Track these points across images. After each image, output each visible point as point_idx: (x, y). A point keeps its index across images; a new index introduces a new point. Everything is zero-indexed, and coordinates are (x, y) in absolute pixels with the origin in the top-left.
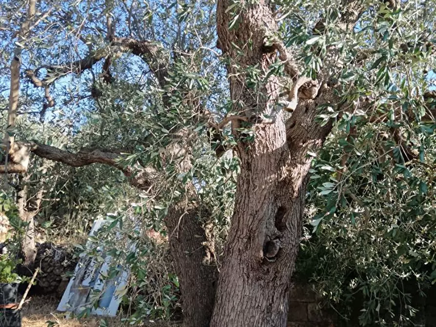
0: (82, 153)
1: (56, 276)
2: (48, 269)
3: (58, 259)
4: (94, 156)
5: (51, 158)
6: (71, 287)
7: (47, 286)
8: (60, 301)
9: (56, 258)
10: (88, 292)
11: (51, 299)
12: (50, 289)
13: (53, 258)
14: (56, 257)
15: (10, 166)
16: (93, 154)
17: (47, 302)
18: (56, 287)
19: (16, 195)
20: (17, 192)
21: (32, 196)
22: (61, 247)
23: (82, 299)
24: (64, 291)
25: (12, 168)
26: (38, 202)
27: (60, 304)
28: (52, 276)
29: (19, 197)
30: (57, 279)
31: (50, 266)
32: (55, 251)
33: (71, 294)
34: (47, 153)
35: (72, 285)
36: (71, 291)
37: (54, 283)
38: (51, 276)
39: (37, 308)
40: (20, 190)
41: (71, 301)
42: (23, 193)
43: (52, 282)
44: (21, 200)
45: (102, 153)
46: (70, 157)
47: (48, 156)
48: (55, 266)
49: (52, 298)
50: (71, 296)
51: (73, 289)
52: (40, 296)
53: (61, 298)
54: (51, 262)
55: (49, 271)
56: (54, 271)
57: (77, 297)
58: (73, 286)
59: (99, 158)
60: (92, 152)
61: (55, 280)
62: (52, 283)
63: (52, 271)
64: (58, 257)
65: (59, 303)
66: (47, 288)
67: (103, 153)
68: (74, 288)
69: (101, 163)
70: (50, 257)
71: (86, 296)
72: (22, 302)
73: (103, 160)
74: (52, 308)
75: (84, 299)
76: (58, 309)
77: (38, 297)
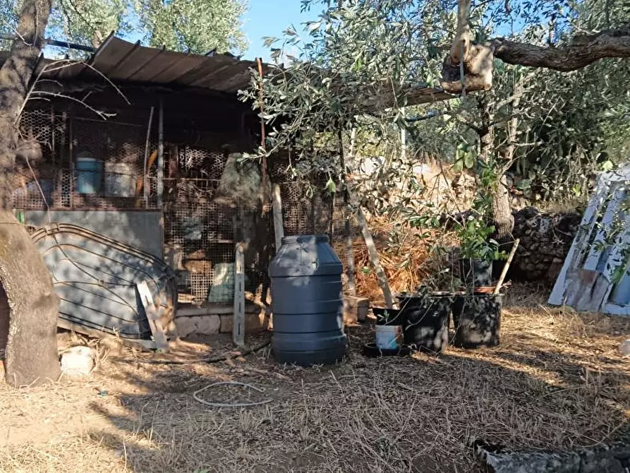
0: (577, 46)
1: (543, 256)
2: (531, 245)
3: (545, 231)
4: (599, 47)
5: (525, 62)
6: (567, 272)
7: (531, 270)
8: (552, 290)
9: (542, 230)
10: (594, 280)
11: (538, 287)
12: (535, 274)
13: (537, 231)
14: (542, 228)
15: (468, 80)
16: (597, 43)
17: (533, 292)
18: (545, 271)
19: (479, 141)
20: (481, 137)
21: (502, 141)
22: (548, 215)
23: (585, 290)
24: (556, 277)
25: (471, 83)
26: (511, 149)
27: (552, 294)
28: (538, 256)
29: (483, 144)
30: (546, 260)
31: (534, 242)
32: (539, 220)
33: (568, 281)
34: (520, 56)
35: (569, 268)
36: (567, 278)
37: (541, 266)
38: (535, 255)
39: (519, 298)
40: (484, 134)
41: (568, 292)
42: (488, 138)
43: (538, 264)
44: (486, 149)
45: (612, 39)
46: (556, 57)
47: (521, 60)
48: (540, 242)
49: (540, 287)
50: (567, 284)
51: (570, 274)
52: (523, 283)
53: (553, 286)
54: (535, 235)
55: (532, 248)
56: (540, 248)
57: (577, 286)
58: (570, 270)
59: (607, 49)
60: (595, 41)
61: (542, 262)
62: (538, 266)
63: (537, 249)
64: (545, 228)
65: (550, 293)
66: (532, 272)
67: (615, 39)
68: (572, 272)
69: (611, 56)
70: (533, 229)
71: (591, 285)
72: (499, 286)
73: (614, 50)
74: (540, 299)
75: (589, 290)
76: (549, 301)
77: (521, 284)
